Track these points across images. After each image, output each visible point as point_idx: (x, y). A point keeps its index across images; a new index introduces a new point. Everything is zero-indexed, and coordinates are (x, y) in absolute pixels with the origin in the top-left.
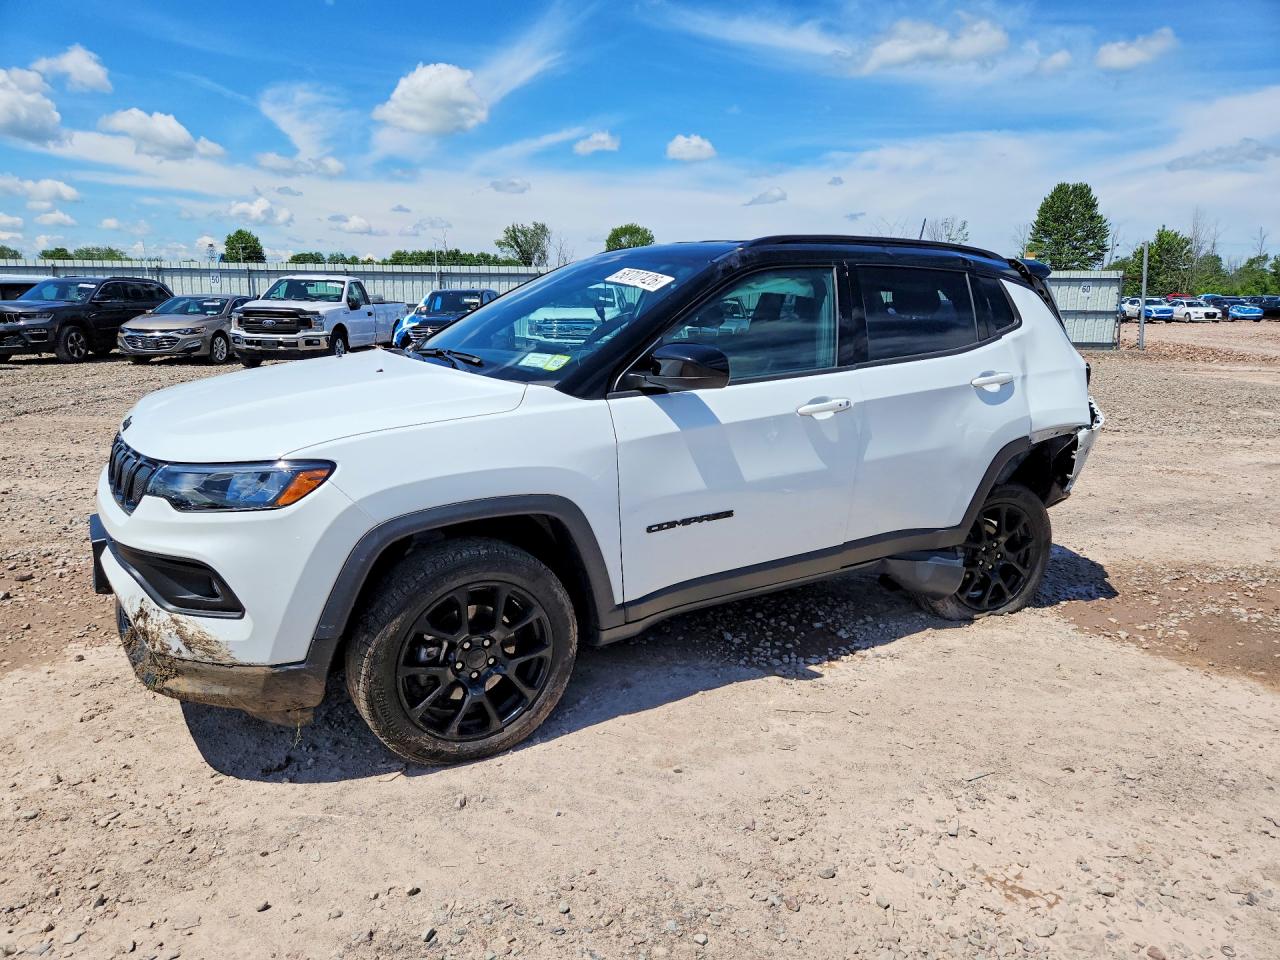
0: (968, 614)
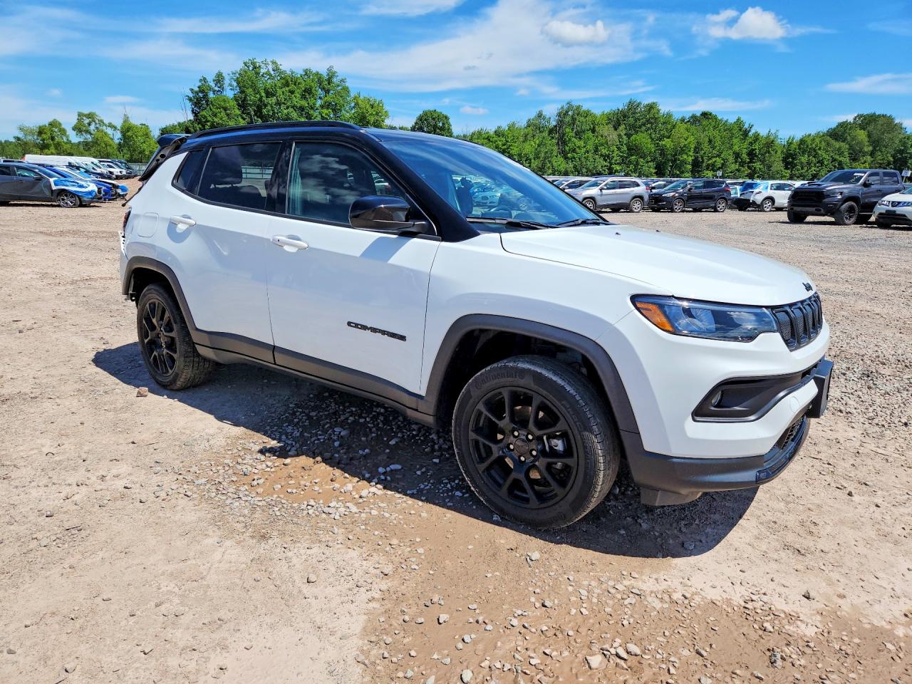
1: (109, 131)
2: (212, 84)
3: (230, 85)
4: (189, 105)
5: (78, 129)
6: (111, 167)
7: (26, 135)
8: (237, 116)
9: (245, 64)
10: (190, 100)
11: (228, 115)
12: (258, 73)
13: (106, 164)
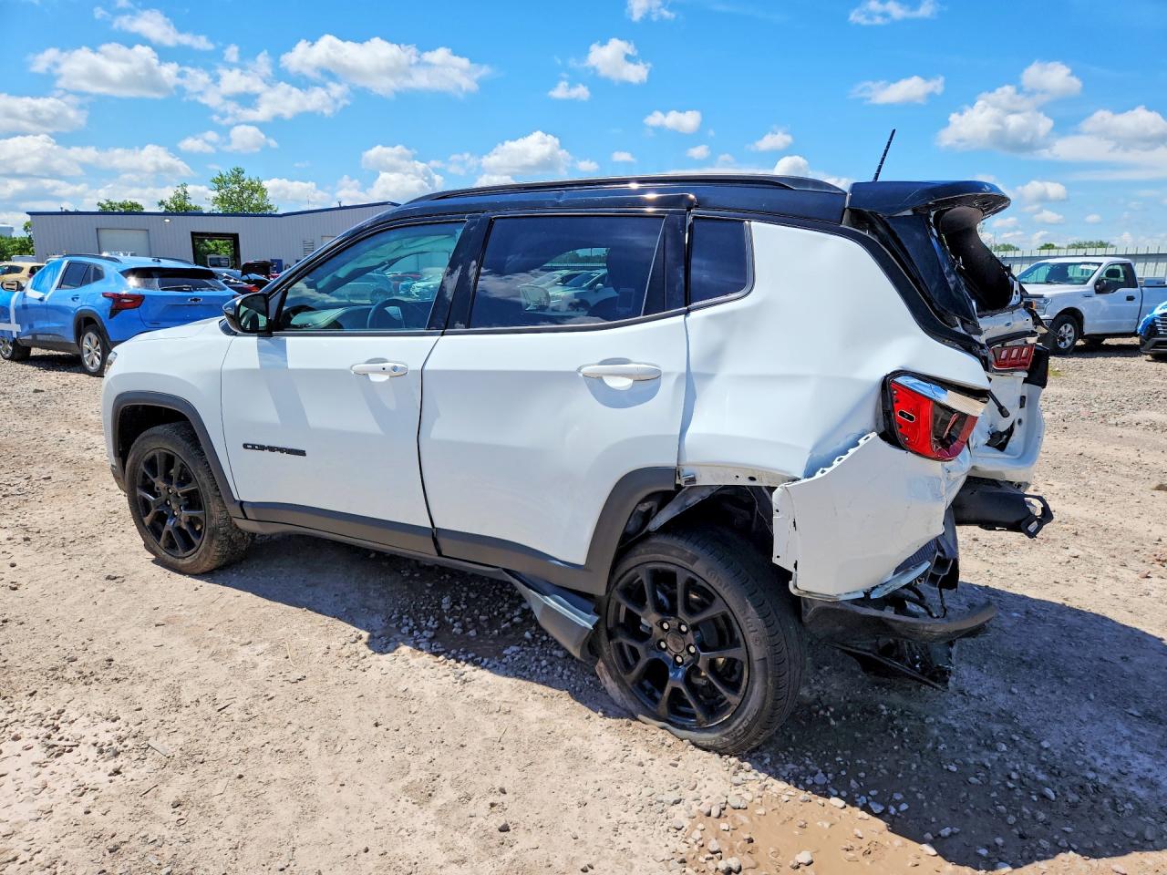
0: (631, 706)
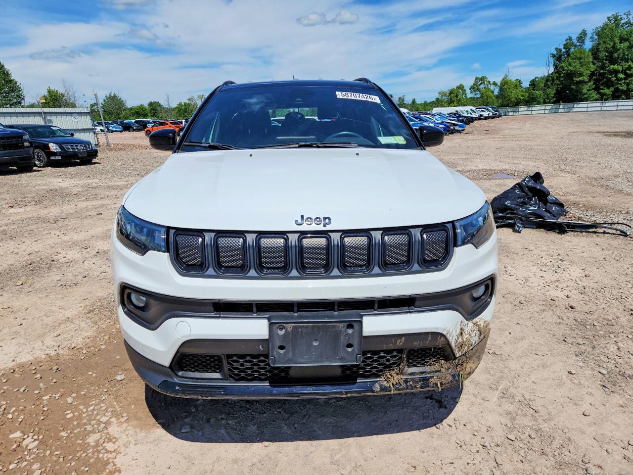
1: (492, 87)
2: (575, 41)
3: (591, 38)
4: (552, 60)
5: (473, 88)
6: (483, 111)
7: (442, 97)
8: (589, 63)
9: (608, 19)
10: (554, 56)
11: (581, 63)
12: (617, 25)
13: (480, 110)
